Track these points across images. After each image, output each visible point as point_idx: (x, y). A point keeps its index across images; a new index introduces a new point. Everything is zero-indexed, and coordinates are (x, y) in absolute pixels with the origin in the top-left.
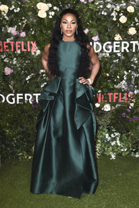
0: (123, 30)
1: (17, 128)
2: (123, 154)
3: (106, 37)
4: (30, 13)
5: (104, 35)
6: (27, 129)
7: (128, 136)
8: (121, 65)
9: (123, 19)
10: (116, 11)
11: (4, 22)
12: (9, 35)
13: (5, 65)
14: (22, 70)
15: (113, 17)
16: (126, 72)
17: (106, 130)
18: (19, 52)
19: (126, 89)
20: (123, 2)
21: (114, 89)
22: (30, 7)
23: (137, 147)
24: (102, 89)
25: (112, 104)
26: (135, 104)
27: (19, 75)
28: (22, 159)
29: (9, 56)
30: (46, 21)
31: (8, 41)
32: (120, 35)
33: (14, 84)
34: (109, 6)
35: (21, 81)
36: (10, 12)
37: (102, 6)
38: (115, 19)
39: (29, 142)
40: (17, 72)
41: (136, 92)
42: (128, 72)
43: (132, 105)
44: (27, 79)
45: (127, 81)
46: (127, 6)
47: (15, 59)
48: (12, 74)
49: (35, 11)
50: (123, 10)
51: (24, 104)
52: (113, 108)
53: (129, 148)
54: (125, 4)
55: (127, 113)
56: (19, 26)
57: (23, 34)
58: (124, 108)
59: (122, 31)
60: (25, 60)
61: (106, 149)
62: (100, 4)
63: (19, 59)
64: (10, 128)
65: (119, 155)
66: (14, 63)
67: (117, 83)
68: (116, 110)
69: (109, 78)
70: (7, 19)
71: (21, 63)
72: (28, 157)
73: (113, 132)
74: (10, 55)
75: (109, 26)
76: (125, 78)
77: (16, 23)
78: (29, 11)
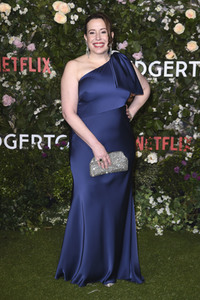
0: (179, 44)
1: (19, 185)
2: (175, 228)
3: (154, 54)
4: (42, 17)
5: (151, 51)
6: (34, 186)
7: (182, 202)
8: (174, 95)
9: (179, 29)
10: (168, 16)
11: (5, 29)
12: (10, 48)
13: (4, 91)
14: (28, 99)
15: (164, 24)
16: (181, 107)
17: (151, 192)
18: (24, 72)
19: (180, 131)
20: (179, 3)
21: (163, 130)
22: (42, 7)
23: (195, 217)
24: (145, 131)
25: (160, 154)
26: (194, 153)
27: (25, 106)
28: (25, 231)
29: (9, 78)
30: (66, 28)
31: (9, 56)
32: (175, 51)
33: (16, 120)
34: (159, 9)
35: (26, 116)
36: (13, 15)
37: (148, 9)
38: (167, 28)
39: (35, 206)
40: (22, 103)
41: (195, 136)
42: (184, 106)
43: (189, 155)
44: (36, 113)
45: (182, 119)
46: (186, 9)
47: (19, 83)
48: (14, 105)
49: (51, 13)
50: (180, 15)
51: (30, 149)
52: (161, 159)
53: (183, 220)
54: (182, 7)
55: (182, 167)
56: (25, 35)
57: (32, 47)
58: (177, 160)
59: (177, 46)
60: (33, 85)
61: (149, 219)
62: (145, 5)
63: (25, 83)
64: (8, 184)
65: (168, 229)
66: (17, 89)
67: (167, 123)
68: (166, 162)
69: (156, 114)
70: (9, 23)
71: (27, 90)
72: (33, 229)
73: (160, 195)
74: (11, 77)
75: (158, 37)
76: (180, 116)
77: (22, 30)
78: (41, 13)
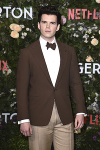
0: (94, 52)
3: (79, 58)
9: (95, 42)
10: (87, 33)
15: (84, 39)
16: (97, 94)
19: (97, 111)
20: (94, 25)
32: (92, 57)
34: (81, 29)
37: (74, 29)
38: (86, 41)
42: (99, 94)
45: (98, 102)
46: (99, 29)
50: (95, 33)
54: (96, 28)
55: (98, 136)
58: (95, 131)
62: (72, 27)
68: (88, 133)
75: (80, 48)
76: (96, 100)
78: (1, 31)
